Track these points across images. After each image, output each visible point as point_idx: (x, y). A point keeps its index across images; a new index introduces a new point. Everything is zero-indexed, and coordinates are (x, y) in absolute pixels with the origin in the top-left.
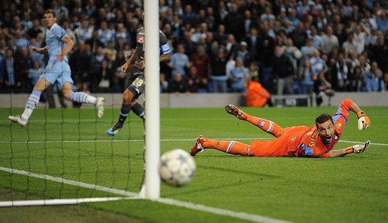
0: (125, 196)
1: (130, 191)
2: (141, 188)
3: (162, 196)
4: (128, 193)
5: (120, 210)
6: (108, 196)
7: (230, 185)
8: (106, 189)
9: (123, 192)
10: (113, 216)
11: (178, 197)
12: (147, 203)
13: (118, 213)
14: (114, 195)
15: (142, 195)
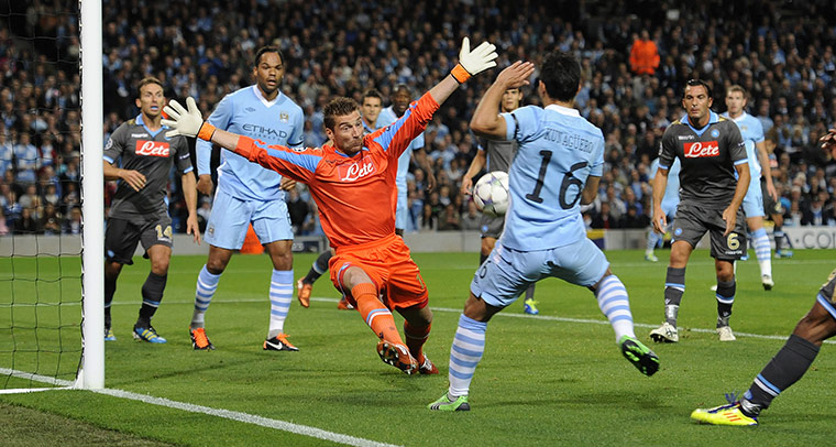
0: (54, 386)
1: (62, 378)
2: (77, 374)
3: (106, 386)
4: (59, 382)
5: (47, 406)
6: (31, 386)
7: (206, 369)
8: (28, 376)
9: (51, 380)
10: (36, 415)
11: (131, 386)
12: (86, 395)
13: (44, 411)
14: (39, 385)
15: (79, 384)
